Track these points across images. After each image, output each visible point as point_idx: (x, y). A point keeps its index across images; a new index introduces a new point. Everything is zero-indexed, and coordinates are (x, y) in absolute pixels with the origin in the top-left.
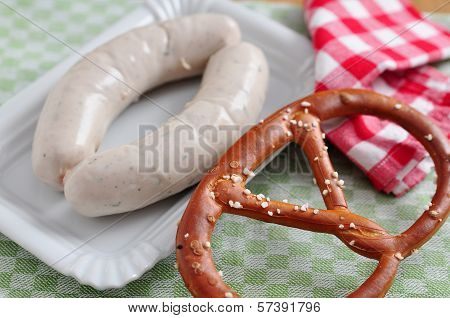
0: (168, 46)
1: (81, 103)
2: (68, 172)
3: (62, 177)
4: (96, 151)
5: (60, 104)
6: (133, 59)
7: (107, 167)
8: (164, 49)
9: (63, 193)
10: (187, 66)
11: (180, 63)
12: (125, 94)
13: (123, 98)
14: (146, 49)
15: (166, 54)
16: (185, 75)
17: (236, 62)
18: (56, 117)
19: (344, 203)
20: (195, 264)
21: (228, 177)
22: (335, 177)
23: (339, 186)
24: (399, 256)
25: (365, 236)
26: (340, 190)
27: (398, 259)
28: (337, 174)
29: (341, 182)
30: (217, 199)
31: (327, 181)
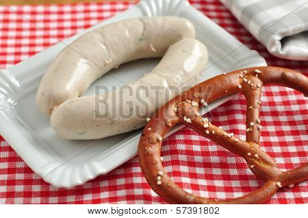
0: (143, 34)
1: (74, 64)
2: (55, 107)
3: (52, 110)
4: (79, 97)
5: (61, 62)
7: (78, 108)
8: (139, 36)
10: (154, 50)
11: (150, 47)
12: (107, 62)
13: (105, 65)
14: (127, 34)
15: (141, 40)
16: (152, 55)
17: (184, 51)
18: (56, 71)
19: (257, 141)
20: (148, 148)
21: (190, 101)
22: (258, 123)
23: (258, 129)
24: (279, 184)
25: (262, 165)
26: (257, 131)
27: (277, 186)
28: (259, 121)
29: (261, 127)
30: (177, 113)
31: (252, 124)
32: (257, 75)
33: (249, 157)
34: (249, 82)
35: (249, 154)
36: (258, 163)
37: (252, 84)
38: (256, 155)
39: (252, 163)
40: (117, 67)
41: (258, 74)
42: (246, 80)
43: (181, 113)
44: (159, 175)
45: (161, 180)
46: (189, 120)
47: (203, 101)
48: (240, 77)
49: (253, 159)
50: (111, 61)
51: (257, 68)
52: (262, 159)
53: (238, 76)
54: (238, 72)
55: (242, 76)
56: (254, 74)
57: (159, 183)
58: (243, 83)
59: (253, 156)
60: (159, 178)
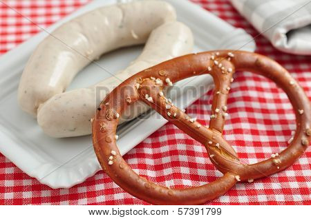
0: (123, 21)
1: (55, 57)
2: (41, 105)
3: (36, 108)
4: (64, 91)
5: (40, 57)
6: (96, 28)
8: (119, 23)
9: (36, 119)
10: (135, 36)
11: (131, 34)
12: (89, 53)
13: (87, 56)
14: (107, 22)
15: (121, 27)
17: (169, 35)
18: (37, 66)
19: (220, 128)
20: (103, 124)
21: (154, 79)
22: (224, 110)
23: (223, 117)
24: (238, 178)
25: (222, 156)
26: (222, 119)
27: (235, 179)
28: (226, 108)
29: (226, 115)
30: (139, 90)
31: (217, 110)
32: (229, 59)
33: (210, 145)
34: (220, 65)
35: (210, 143)
36: (218, 153)
37: (223, 68)
38: (218, 145)
39: (212, 152)
40: (98, 58)
41: (231, 58)
42: (216, 62)
43: (143, 91)
44: (112, 155)
45: (113, 160)
46: (150, 99)
47: (168, 80)
48: (211, 59)
49: (214, 148)
50: (92, 51)
51: (230, 51)
52: (223, 149)
53: (209, 57)
54: (210, 52)
55: (213, 57)
56: (227, 57)
57: (111, 163)
58: (214, 66)
59: (214, 145)
60: (111, 157)
